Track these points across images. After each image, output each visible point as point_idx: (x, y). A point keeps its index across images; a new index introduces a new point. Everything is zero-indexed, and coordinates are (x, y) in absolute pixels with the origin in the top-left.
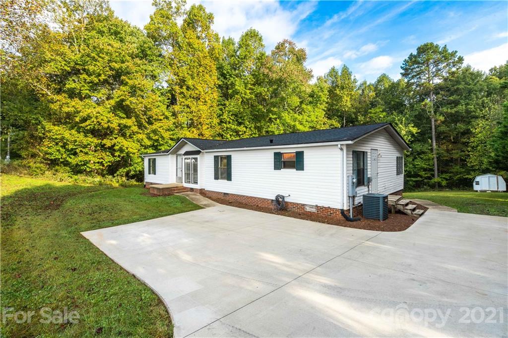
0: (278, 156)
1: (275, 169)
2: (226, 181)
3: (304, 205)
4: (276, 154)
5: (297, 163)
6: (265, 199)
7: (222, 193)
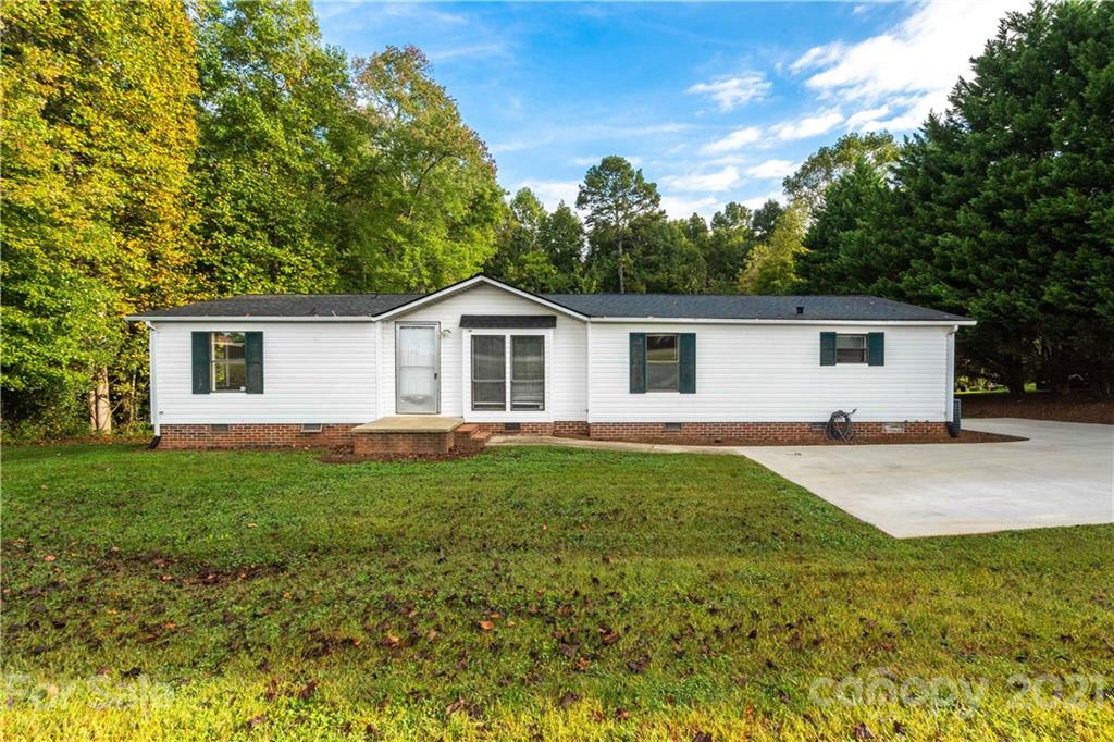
0: (828, 339)
1: (822, 364)
2: (678, 394)
3: (881, 424)
4: (824, 336)
5: (871, 351)
6: (792, 424)
7: (657, 424)
